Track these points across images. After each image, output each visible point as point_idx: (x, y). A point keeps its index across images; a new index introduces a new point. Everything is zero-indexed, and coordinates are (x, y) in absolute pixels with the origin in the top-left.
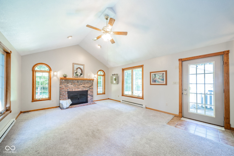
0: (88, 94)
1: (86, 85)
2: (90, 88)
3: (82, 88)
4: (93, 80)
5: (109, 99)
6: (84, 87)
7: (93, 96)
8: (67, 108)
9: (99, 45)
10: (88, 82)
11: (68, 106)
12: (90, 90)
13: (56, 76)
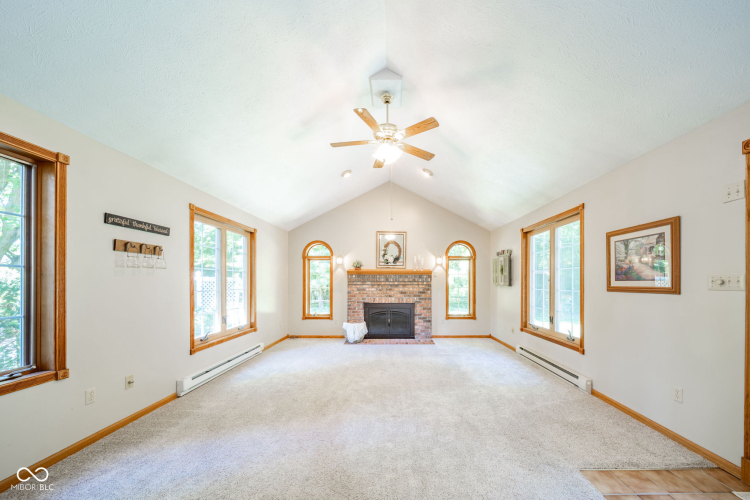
0: (414, 315)
1: (409, 289)
2: (423, 296)
3: (399, 295)
4: (429, 274)
5: (490, 337)
6: (405, 293)
7: (430, 321)
8: (356, 342)
9: (424, 170)
10: (414, 281)
11: (357, 338)
12: (423, 302)
13: (342, 265)
